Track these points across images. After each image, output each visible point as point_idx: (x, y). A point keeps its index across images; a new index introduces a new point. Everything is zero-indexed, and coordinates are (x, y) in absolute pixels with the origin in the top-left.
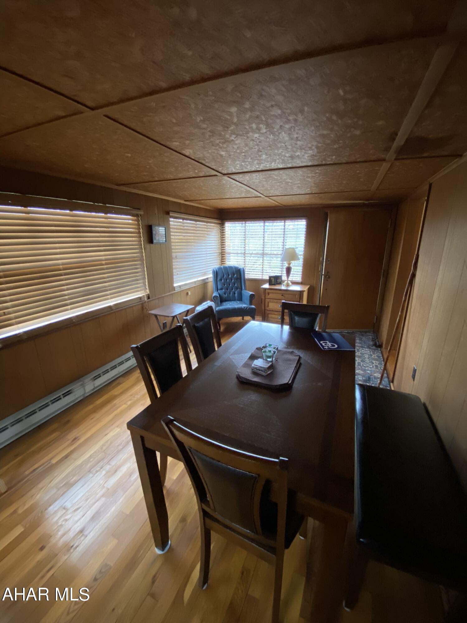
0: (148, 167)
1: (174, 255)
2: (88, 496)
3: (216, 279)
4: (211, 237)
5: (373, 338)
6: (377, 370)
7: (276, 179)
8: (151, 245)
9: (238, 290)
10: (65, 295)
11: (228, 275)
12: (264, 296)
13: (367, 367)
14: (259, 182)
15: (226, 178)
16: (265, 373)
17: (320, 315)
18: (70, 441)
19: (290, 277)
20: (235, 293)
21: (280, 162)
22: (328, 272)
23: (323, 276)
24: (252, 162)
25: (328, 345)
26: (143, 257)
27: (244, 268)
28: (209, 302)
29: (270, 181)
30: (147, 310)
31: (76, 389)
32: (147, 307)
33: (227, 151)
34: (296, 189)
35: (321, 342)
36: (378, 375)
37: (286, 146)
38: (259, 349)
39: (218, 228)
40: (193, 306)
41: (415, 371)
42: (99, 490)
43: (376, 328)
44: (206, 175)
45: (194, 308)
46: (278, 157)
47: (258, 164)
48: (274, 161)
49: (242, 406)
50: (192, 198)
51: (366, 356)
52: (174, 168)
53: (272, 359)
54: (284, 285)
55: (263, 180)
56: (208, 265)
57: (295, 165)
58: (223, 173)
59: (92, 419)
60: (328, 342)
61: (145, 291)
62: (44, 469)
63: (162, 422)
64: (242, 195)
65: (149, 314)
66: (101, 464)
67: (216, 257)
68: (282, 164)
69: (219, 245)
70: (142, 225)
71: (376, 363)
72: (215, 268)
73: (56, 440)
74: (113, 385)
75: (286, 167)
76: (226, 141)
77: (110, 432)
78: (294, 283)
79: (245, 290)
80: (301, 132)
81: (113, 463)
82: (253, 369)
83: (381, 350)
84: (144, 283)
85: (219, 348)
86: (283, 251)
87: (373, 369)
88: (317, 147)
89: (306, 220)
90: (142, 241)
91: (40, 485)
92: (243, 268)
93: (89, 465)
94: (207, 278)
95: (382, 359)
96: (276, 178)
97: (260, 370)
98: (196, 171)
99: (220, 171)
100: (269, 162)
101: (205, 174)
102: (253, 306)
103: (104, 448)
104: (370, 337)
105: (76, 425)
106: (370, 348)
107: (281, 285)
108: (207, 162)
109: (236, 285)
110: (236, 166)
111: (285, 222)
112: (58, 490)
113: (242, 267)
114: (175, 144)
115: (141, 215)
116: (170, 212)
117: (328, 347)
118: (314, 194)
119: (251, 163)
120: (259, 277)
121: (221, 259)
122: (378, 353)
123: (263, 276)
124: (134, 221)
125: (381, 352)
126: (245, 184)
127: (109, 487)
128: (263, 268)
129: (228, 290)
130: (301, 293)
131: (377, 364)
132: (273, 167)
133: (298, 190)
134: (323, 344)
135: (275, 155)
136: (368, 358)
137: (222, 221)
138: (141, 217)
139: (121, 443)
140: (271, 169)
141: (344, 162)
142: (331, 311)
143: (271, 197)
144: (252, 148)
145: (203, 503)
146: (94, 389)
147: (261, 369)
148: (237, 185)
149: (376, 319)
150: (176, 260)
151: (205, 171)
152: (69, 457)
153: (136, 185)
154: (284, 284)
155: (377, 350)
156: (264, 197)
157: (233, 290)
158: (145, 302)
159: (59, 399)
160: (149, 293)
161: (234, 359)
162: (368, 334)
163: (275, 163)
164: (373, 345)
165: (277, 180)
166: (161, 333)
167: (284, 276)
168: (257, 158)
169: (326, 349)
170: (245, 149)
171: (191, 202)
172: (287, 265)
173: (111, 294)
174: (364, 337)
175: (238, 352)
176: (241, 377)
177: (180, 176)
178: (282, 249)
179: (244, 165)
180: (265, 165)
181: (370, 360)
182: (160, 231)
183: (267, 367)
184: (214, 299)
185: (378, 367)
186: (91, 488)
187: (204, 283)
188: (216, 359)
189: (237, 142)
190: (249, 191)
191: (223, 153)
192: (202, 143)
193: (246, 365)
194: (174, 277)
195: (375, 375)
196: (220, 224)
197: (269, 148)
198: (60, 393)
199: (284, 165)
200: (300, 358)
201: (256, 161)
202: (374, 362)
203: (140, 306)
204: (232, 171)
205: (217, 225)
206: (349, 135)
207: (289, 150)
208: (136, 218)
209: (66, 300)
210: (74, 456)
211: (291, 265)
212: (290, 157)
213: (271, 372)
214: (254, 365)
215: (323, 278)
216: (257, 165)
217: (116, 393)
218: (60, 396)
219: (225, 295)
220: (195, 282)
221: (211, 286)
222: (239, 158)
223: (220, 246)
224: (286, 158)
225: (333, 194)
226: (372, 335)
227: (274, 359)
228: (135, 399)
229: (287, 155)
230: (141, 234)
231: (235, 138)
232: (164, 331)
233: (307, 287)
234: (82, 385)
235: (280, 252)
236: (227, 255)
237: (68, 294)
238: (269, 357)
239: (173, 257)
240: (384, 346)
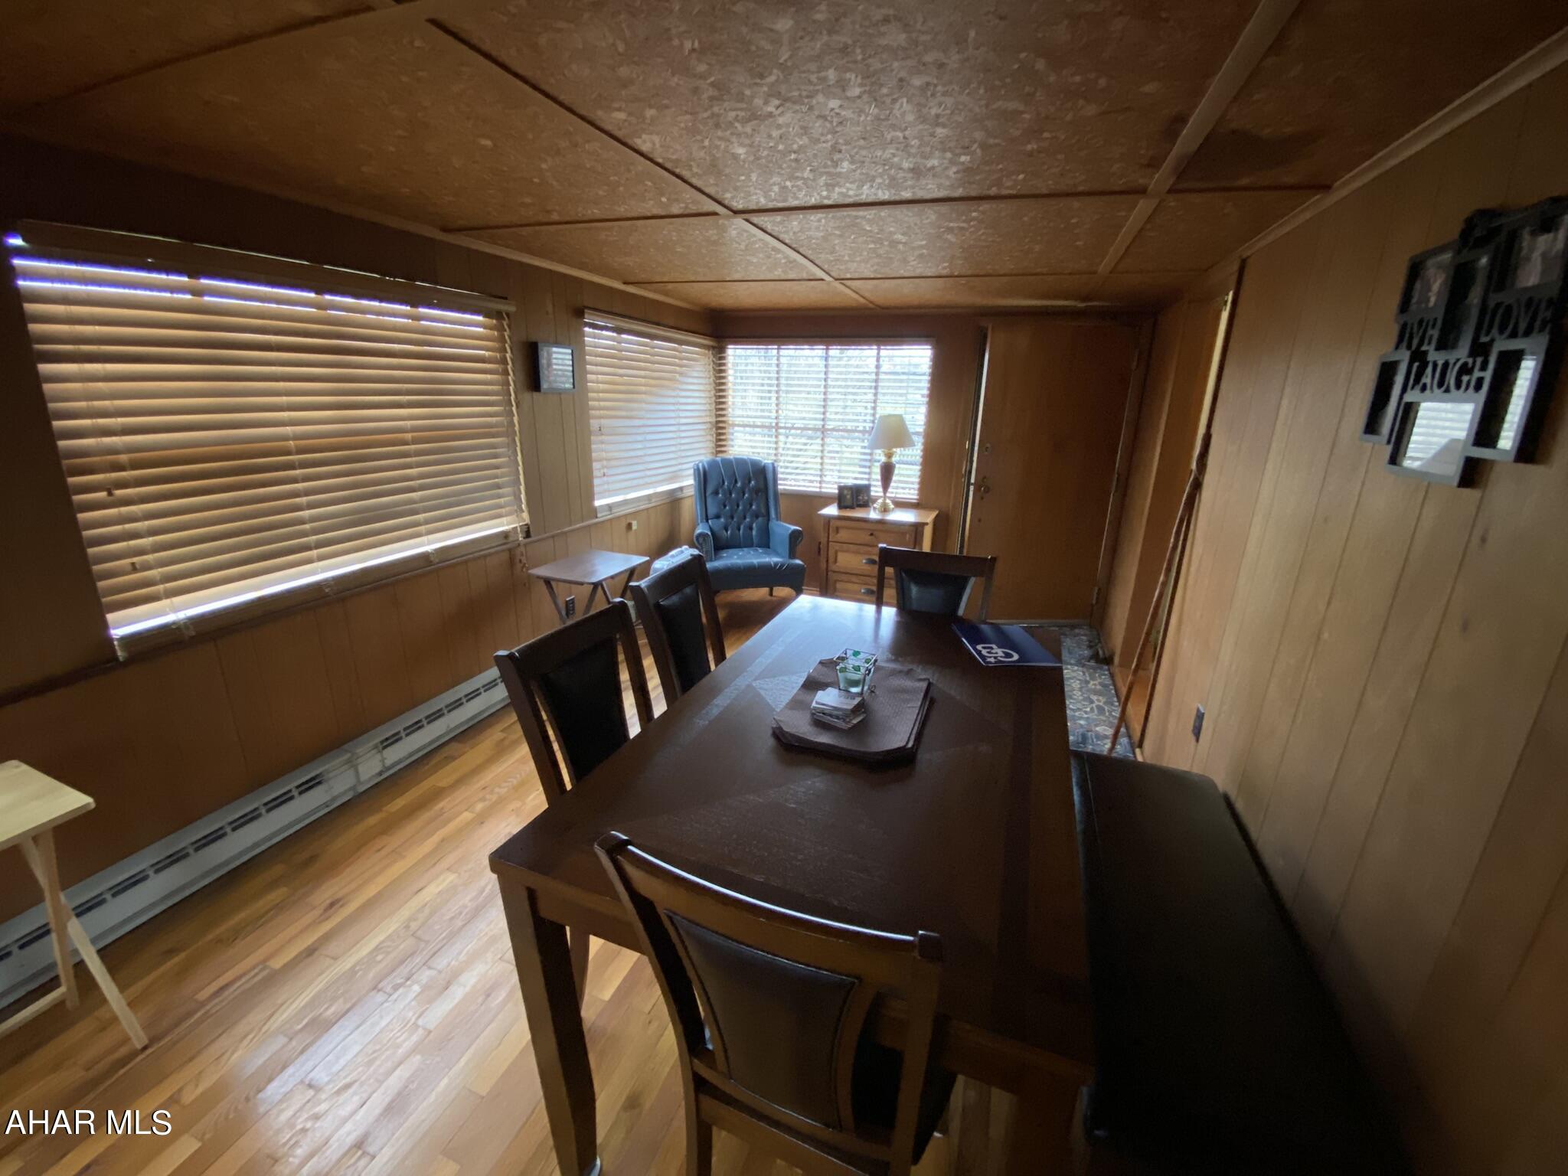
0: (536, 180)
1: (594, 424)
2: (374, 1052)
3: (703, 491)
4: (690, 380)
5: (1090, 642)
6: (1104, 718)
7: (868, 231)
8: (536, 395)
9: (760, 519)
10: (302, 522)
11: (733, 481)
12: (826, 535)
13: (1079, 709)
14: (822, 237)
15: (739, 222)
16: (847, 723)
17: (972, 580)
18: (317, 912)
19: (890, 490)
20: (751, 529)
21: (885, 186)
22: (985, 478)
23: (972, 488)
24: (814, 180)
25: (993, 654)
26: (515, 426)
27: (776, 464)
28: (686, 549)
29: (852, 237)
30: (524, 566)
31: (331, 775)
32: (524, 560)
33: (751, 146)
34: (914, 260)
35: (979, 647)
36: (1105, 730)
37: (905, 138)
38: (829, 664)
39: (709, 358)
40: (647, 558)
41: (1200, 717)
42: (402, 1038)
43: (1096, 617)
44: (688, 211)
45: (648, 564)
46: (880, 171)
47: (827, 185)
48: (870, 181)
49: (793, 806)
50: (643, 277)
51: (1074, 685)
52: (606, 188)
53: (863, 689)
54: (875, 508)
55: (834, 234)
56: (683, 454)
57: (921, 194)
58: (735, 209)
59: (379, 850)
60: (994, 646)
61: (517, 516)
62: (247, 986)
63: (597, 849)
64: (776, 273)
65: (530, 576)
66: (404, 970)
67: (703, 433)
68: (888, 190)
69: (710, 404)
70: (510, 340)
71: (1099, 701)
72: (701, 461)
73: (279, 907)
74: (434, 762)
75: (897, 198)
76: (754, 116)
77: (429, 883)
78: (901, 504)
79: (777, 520)
80: (949, 101)
81: (442, 962)
82: (813, 714)
83: (1109, 670)
84: (515, 496)
85: (719, 666)
86: (873, 422)
87: (1093, 716)
88: (984, 146)
89: (931, 345)
90: (512, 383)
91: (241, 1028)
92: (773, 464)
93: (371, 975)
94: (681, 489)
95: (1113, 692)
96: (868, 228)
97: (831, 715)
98: (664, 199)
99: (726, 202)
100: (857, 184)
101: (686, 207)
102: (798, 562)
103: (414, 925)
104: (1082, 637)
105: (334, 868)
106: (1083, 666)
107: (868, 508)
108: (694, 175)
109: (754, 507)
110: (771, 190)
111: (879, 349)
112: (291, 1039)
113: (770, 462)
114: (616, 118)
115: (508, 315)
116: (586, 311)
117: (995, 658)
118: (956, 276)
119: (810, 182)
120: (813, 488)
121: (714, 440)
122: (1103, 677)
123: (824, 485)
124: (491, 329)
125: (1110, 673)
126: (787, 241)
127: (431, 1027)
128: (822, 464)
129: (735, 520)
130: (918, 528)
131: (1101, 704)
132: (864, 197)
133: (920, 265)
134: (984, 652)
135: (874, 163)
136: (1081, 689)
137: (719, 342)
138: (508, 318)
139: (460, 913)
140: (860, 201)
141: (1045, 191)
142: (999, 567)
143: (848, 283)
144: (818, 141)
145: (696, 1057)
146: (380, 774)
147: (835, 713)
148: (766, 244)
149: (1098, 594)
150: (600, 438)
151: (690, 200)
152: (317, 953)
153: (495, 231)
154: (875, 505)
155: (1101, 669)
156: (831, 279)
157: (748, 520)
158: (519, 545)
159: (286, 799)
160: (528, 521)
161: (761, 688)
162: (1077, 631)
163: (872, 186)
164: (1091, 658)
165: (870, 234)
166: (558, 626)
167: (875, 486)
168: (827, 170)
169: (990, 663)
170: (801, 143)
171: (641, 287)
172: (883, 459)
173: (427, 522)
174: (1068, 639)
175: (770, 672)
176: (787, 732)
177: (621, 210)
178: (872, 418)
179: (790, 188)
180: (844, 190)
181: (1084, 693)
182: (558, 360)
183: (850, 707)
184: (696, 542)
185: (1104, 709)
186: (381, 1032)
187: (673, 501)
188: (714, 691)
189: (781, 120)
190: (795, 261)
191: (741, 151)
192: (688, 117)
193: (796, 704)
194: (596, 482)
195: (1098, 729)
196: (713, 348)
197: (862, 142)
198: (291, 783)
199: (893, 191)
200: (930, 685)
201: (824, 178)
202: (1094, 698)
203: (505, 556)
204: (758, 203)
205: (707, 352)
206: (1069, 117)
207: (913, 151)
208: (494, 321)
209: (305, 534)
210: (332, 948)
211: (894, 459)
212: (912, 170)
213: (860, 722)
214: (817, 703)
215: (971, 493)
216: (824, 188)
217: (443, 783)
218: (290, 791)
219: (727, 531)
220: (649, 497)
221: (690, 508)
222: (780, 167)
223: (714, 406)
224: (901, 174)
225: (1005, 279)
226: (1088, 632)
227: (866, 688)
228: (494, 798)
229: (906, 165)
230: (508, 364)
231: (777, 108)
232: (569, 623)
233: (933, 515)
234: (349, 761)
235: (868, 425)
236: (730, 430)
237: (313, 519)
238: (855, 683)
239: (592, 429)
240: (1117, 660)
